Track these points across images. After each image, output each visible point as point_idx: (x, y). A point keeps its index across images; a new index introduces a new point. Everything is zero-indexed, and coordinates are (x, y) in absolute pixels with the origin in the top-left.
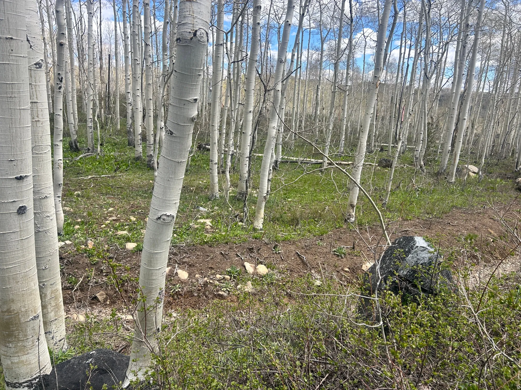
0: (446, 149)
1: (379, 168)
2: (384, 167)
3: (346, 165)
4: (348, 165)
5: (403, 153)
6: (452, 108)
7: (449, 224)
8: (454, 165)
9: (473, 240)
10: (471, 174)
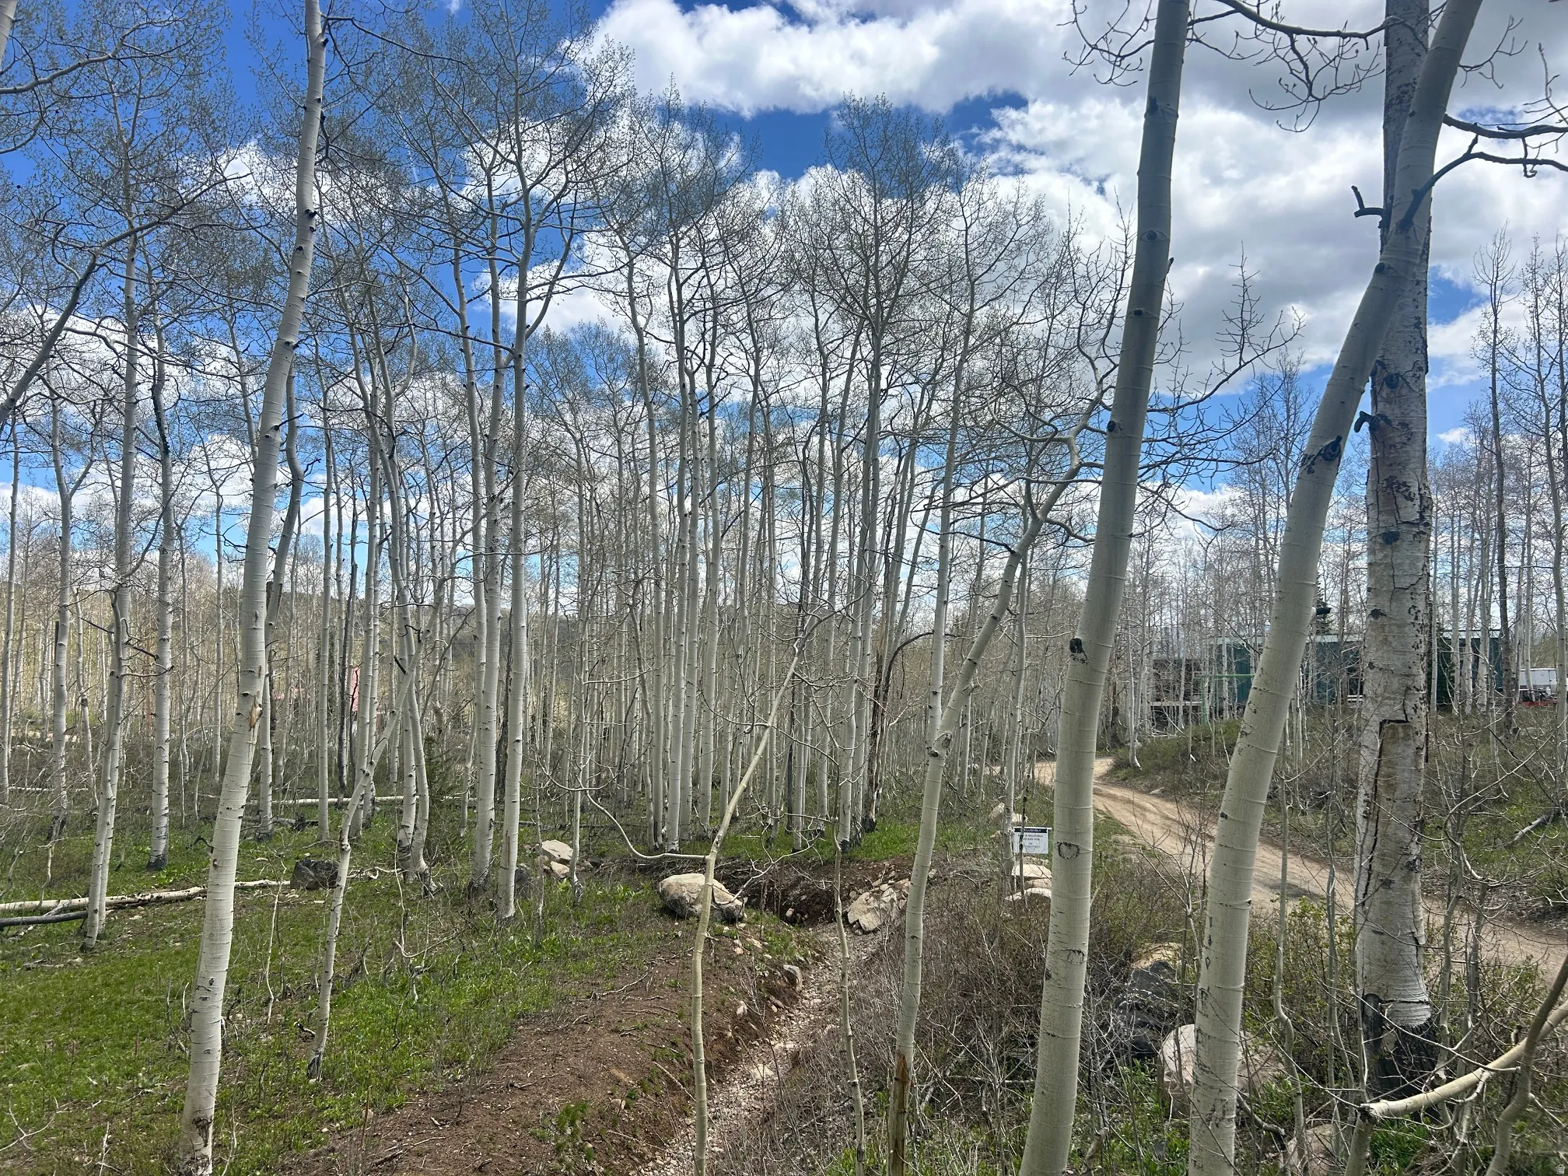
0: (484, 817)
1: (294, 894)
2: (313, 887)
3: (181, 899)
4: (189, 898)
5: (366, 826)
6: (483, 705)
7: (512, 1085)
8: (507, 869)
9: (578, 1122)
10: (557, 867)
